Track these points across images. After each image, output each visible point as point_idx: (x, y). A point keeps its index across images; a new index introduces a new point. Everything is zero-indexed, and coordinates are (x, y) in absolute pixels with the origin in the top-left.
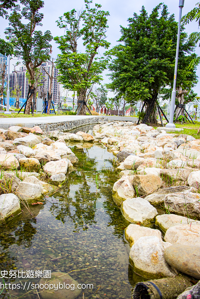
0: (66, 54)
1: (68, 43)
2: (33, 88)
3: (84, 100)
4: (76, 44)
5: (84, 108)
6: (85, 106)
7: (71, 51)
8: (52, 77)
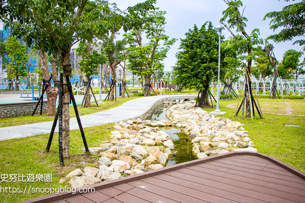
0: (133, 46)
1: (134, 37)
2: (114, 81)
3: (149, 83)
4: (141, 38)
5: (150, 89)
6: (150, 88)
7: (137, 44)
8: (125, 68)
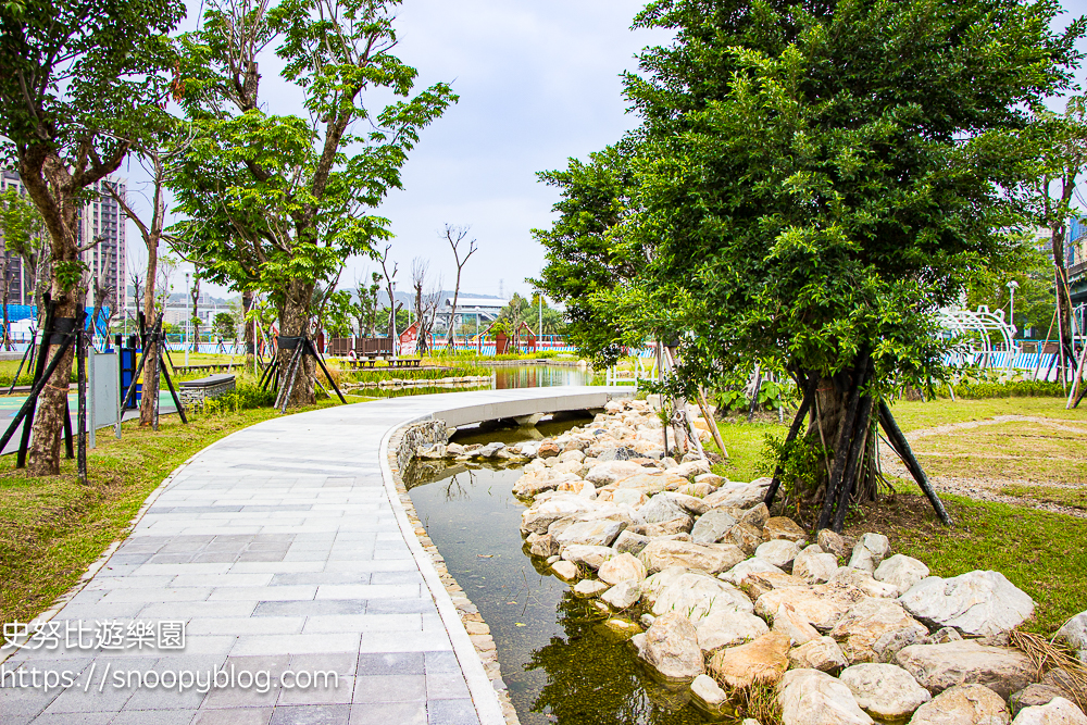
0: (207, 117)
1: (216, 67)
3: (304, 333)
4: (254, 73)
5: (306, 367)
6: (309, 358)
8: (156, 232)
